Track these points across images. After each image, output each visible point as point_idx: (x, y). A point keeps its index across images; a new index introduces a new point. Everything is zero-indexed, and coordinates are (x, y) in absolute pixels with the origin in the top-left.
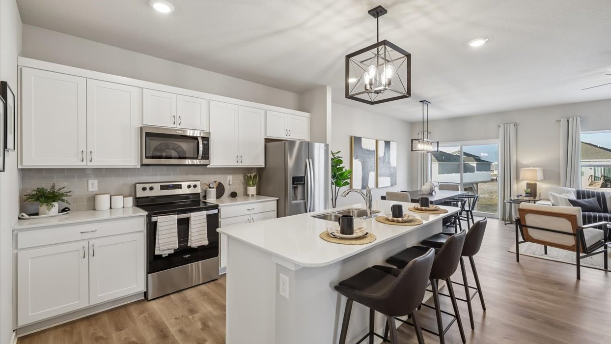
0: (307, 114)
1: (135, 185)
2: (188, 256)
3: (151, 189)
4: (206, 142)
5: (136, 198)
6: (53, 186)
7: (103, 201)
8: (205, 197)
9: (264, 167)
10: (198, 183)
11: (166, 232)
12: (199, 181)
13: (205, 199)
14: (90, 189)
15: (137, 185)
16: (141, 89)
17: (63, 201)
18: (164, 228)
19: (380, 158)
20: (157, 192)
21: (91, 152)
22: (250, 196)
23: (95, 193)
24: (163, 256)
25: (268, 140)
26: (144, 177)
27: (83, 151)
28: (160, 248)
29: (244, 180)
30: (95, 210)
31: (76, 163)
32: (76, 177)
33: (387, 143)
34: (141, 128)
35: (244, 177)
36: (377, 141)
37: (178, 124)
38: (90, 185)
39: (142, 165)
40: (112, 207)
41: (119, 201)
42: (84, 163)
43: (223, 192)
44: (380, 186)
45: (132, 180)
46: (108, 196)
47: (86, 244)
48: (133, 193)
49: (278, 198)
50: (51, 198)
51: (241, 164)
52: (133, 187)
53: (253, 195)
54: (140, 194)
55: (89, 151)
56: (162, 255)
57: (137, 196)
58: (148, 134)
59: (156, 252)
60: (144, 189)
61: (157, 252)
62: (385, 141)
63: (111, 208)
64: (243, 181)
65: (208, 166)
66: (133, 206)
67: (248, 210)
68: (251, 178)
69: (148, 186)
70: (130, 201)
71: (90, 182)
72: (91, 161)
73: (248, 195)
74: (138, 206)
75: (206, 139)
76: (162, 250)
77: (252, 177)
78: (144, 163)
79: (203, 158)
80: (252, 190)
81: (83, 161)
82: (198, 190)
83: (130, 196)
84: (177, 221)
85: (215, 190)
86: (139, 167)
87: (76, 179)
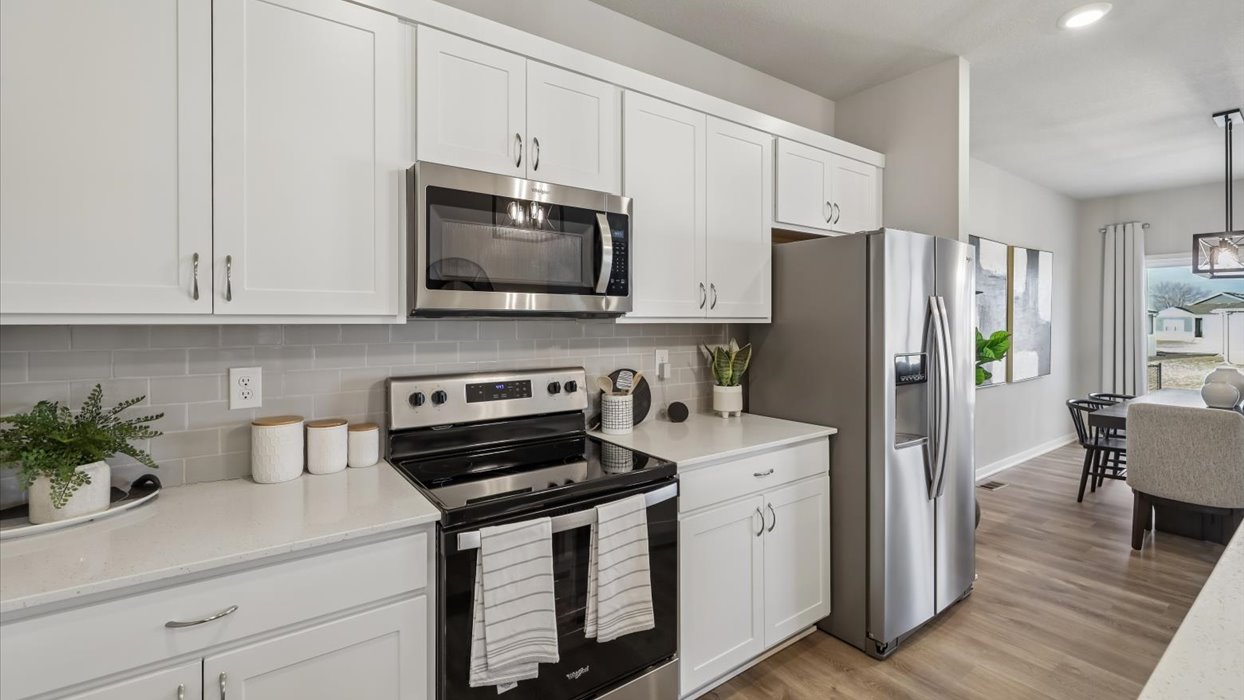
0: (876, 158)
1: (386, 385)
2: (582, 671)
3: (439, 398)
4: (619, 234)
5: (391, 432)
6: (96, 397)
7: (280, 447)
8: (598, 420)
9: (770, 322)
10: (578, 377)
11: (511, 592)
12: (581, 368)
13: (599, 429)
14: (237, 403)
15: (394, 385)
16: (408, 28)
17: (132, 452)
18: (506, 576)
19: (1017, 298)
20: (458, 411)
21: (229, 259)
22: (726, 415)
23: (254, 417)
24: (501, 690)
25: (780, 236)
26: (414, 358)
27: (196, 257)
28: (490, 661)
29: (699, 364)
30: (249, 477)
31: (170, 305)
32: (187, 357)
33: (1033, 255)
34: (411, 175)
35: (700, 353)
36: (1010, 251)
37: (531, 168)
38: (236, 389)
39: (415, 314)
40: (310, 469)
41: (332, 442)
42: (202, 306)
43: (645, 404)
44: (1016, 377)
45: (377, 367)
46: (298, 427)
47: (189, 675)
48: (380, 413)
49: (834, 431)
50: (72, 448)
51: (711, 313)
52: (381, 391)
53: (732, 415)
54: (404, 417)
55: (220, 256)
56: (494, 688)
57: (395, 426)
58: (437, 195)
59: (473, 677)
60: (416, 400)
61: (477, 678)
62: (1028, 250)
63: (306, 470)
64: (696, 367)
65: (619, 320)
66: (379, 461)
67: (756, 475)
68: (730, 358)
69: (428, 388)
70: (370, 441)
71: (237, 374)
72: (229, 298)
73: (719, 414)
74: (395, 462)
75: (620, 223)
76: (496, 670)
77: (733, 356)
78: (420, 305)
79: (611, 291)
80: (729, 397)
81: (196, 297)
82: (579, 401)
83: (368, 425)
84: (550, 543)
85: (629, 397)
86: (402, 320)
87: (187, 366)
